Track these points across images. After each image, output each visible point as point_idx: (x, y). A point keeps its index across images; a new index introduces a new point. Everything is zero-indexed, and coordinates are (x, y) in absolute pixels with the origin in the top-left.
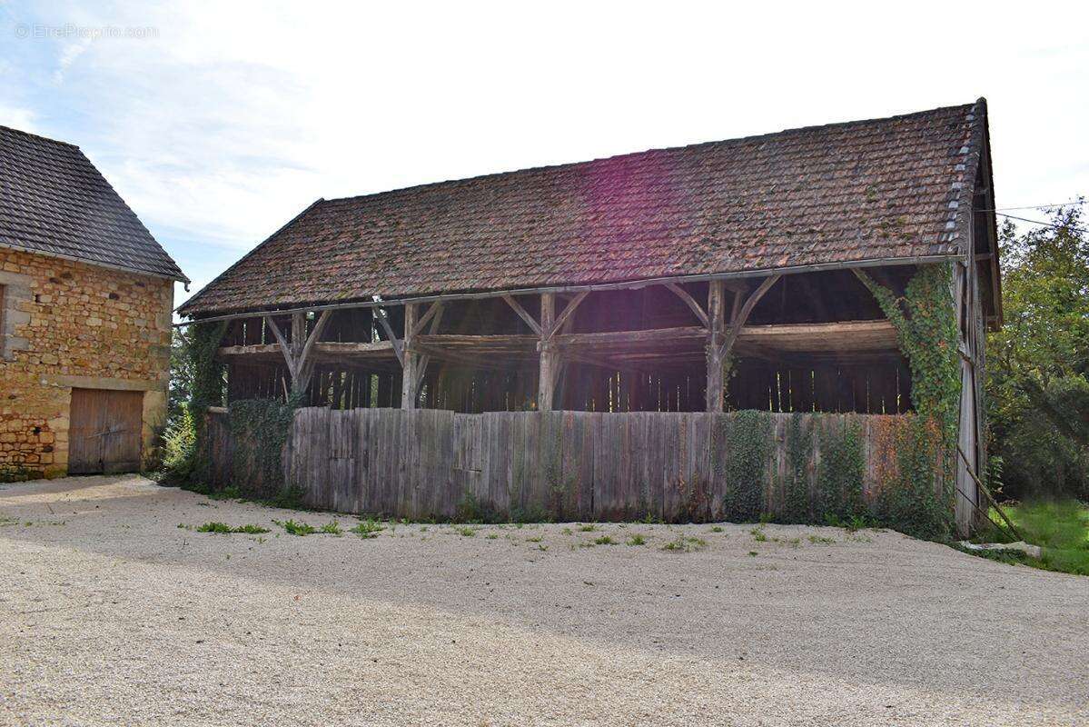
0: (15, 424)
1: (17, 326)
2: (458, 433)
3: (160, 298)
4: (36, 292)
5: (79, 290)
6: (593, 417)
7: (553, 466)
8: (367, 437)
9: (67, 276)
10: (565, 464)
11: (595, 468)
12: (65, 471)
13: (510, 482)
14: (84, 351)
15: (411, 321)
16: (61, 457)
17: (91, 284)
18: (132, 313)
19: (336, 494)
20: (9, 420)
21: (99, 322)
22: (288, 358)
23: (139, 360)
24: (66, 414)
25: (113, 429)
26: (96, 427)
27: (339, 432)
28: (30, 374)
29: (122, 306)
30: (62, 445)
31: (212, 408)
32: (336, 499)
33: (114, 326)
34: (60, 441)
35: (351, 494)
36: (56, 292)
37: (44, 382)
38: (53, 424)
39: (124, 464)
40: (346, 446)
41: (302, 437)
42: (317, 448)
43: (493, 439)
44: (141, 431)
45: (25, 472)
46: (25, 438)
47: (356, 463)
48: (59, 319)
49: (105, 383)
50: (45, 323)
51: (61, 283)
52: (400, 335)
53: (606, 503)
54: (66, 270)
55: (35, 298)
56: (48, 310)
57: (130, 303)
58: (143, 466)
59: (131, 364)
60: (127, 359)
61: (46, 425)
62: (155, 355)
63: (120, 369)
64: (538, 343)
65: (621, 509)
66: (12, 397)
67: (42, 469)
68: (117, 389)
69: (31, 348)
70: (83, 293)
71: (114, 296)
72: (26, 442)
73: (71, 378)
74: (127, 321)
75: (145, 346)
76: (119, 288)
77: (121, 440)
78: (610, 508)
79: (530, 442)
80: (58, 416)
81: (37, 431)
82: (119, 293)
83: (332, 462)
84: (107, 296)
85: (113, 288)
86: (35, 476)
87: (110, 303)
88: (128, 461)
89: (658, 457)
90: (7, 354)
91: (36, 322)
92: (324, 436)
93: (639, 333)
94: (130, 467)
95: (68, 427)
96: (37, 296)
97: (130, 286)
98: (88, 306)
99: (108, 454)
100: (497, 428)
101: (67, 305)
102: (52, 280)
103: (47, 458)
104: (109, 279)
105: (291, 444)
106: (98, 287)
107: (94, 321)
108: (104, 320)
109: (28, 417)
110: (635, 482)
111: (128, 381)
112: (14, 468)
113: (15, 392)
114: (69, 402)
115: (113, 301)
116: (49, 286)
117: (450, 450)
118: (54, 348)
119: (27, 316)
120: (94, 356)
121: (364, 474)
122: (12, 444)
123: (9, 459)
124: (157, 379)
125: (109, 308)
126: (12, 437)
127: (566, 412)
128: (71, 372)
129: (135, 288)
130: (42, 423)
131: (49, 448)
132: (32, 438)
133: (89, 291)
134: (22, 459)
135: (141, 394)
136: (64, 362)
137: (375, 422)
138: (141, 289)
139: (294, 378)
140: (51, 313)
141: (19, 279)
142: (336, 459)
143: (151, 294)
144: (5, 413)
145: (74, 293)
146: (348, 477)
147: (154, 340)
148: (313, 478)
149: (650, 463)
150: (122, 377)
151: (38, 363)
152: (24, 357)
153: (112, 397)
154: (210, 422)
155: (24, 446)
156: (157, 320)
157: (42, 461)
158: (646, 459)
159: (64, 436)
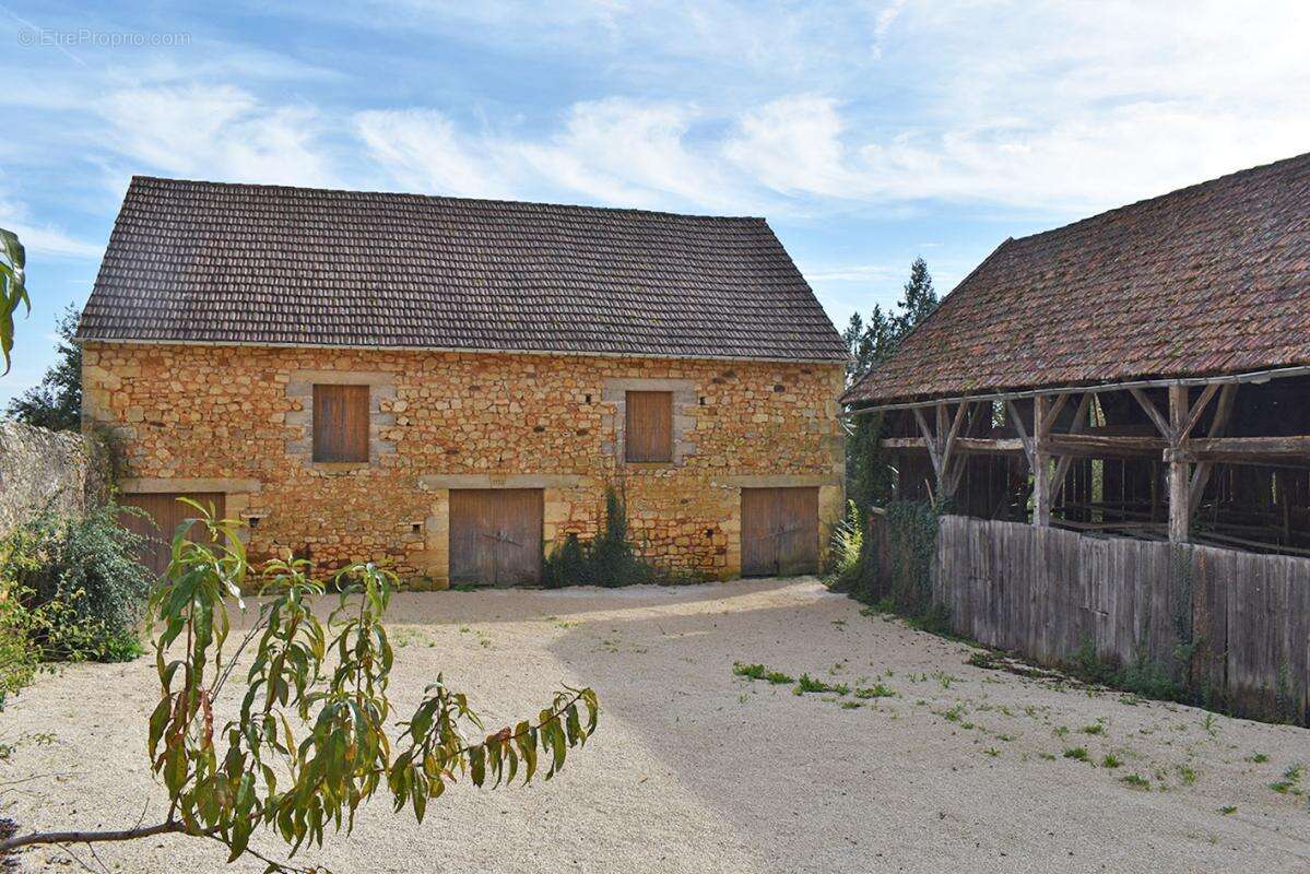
0: (688, 528)
1: (685, 431)
2: (1085, 562)
3: (829, 383)
4: (700, 395)
5: (742, 387)
6: (1226, 557)
7: (1180, 618)
8: (1002, 556)
9: (730, 374)
10: (1196, 618)
11: (1230, 627)
12: (737, 573)
13: (1137, 632)
14: (751, 450)
15: (1040, 414)
16: (734, 559)
17: (754, 380)
18: (799, 404)
19: (976, 621)
20: (683, 523)
21: (765, 418)
22: (933, 455)
23: (810, 454)
24: (737, 516)
25: (788, 527)
26: (769, 526)
27: (977, 546)
28: (700, 478)
29: (789, 398)
30: (735, 546)
31: (874, 508)
32: (976, 626)
33: (781, 420)
34: (731, 543)
35: (989, 624)
36: (720, 393)
37: (714, 484)
38: (724, 526)
39: (800, 566)
40: (985, 566)
41: (947, 548)
42: (959, 563)
43: (1119, 573)
44: (817, 529)
45: (699, 574)
46: (698, 541)
47: (993, 586)
48: (724, 419)
49: (774, 481)
50: (711, 425)
51: (724, 382)
52: (1030, 433)
53: (1242, 678)
54: (728, 368)
55: (699, 401)
56: (713, 412)
57: (796, 394)
58: (821, 567)
59: (801, 459)
60: (797, 453)
61: (718, 528)
62: (827, 446)
63: (791, 465)
64: (1165, 450)
65: (1257, 690)
66: (685, 501)
67: (716, 571)
68: (788, 486)
69: (699, 451)
70: (747, 390)
71: (779, 389)
72: (699, 545)
73: (741, 478)
74: (794, 413)
75: (816, 438)
76: (783, 379)
77: (796, 539)
78: (1246, 686)
79: (1158, 583)
80: (729, 517)
81: (710, 533)
82: (784, 384)
83: (973, 581)
84: (772, 388)
85: (778, 379)
86: (709, 579)
87: (775, 396)
88: (805, 562)
89: (1300, 623)
90: (677, 460)
91: (701, 426)
92: (964, 548)
93: (1284, 440)
94: (807, 568)
95: (739, 529)
96: (702, 399)
97: (796, 376)
98: (752, 403)
99: (783, 555)
100: (1123, 560)
101: (732, 404)
102: (715, 381)
103: (720, 560)
104: (772, 371)
105: (937, 556)
106: (761, 381)
107: (761, 417)
108: (770, 414)
109: (700, 520)
110: (1274, 655)
111: (799, 476)
112: (689, 571)
113: (686, 496)
114: (739, 503)
115: (778, 394)
116: (712, 387)
117: (1077, 582)
118: (721, 449)
119: (692, 420)
120: (763, 454)
121: (1000, 601)
122: (687, 547)
123: (685, 562)
124: (831, 473)
125: (774, 402)
126: (686, 541)
127: (1197, 547)
128: (740, 472)
129: (801, 376)
130: (714, 526)
131: (722, 551)
132: (706, 541)
133: (752, 386)
134: (697, 562)
135: (816, 489)
136: (732, 463)
137: (1008, 539)
138: (808, 377)
139: (939, 480)
140: (716, 414)
141: (683, 384)
142: (976, 579)
143: (819, 380)
144: (678, 517)
145: (737, 391)
146: (986, 602)
147: (825, 430)
148: (957, 598)
149: (1292, 629)
150: (793, 474)
151: (706, 466)
152: (693, 461)
153: (784, 494)
154: (874, 524)
155: (698, 549)
156: (827, 407)
157: (716, 564)
158: (1287, 623)
159: (736, 538)
